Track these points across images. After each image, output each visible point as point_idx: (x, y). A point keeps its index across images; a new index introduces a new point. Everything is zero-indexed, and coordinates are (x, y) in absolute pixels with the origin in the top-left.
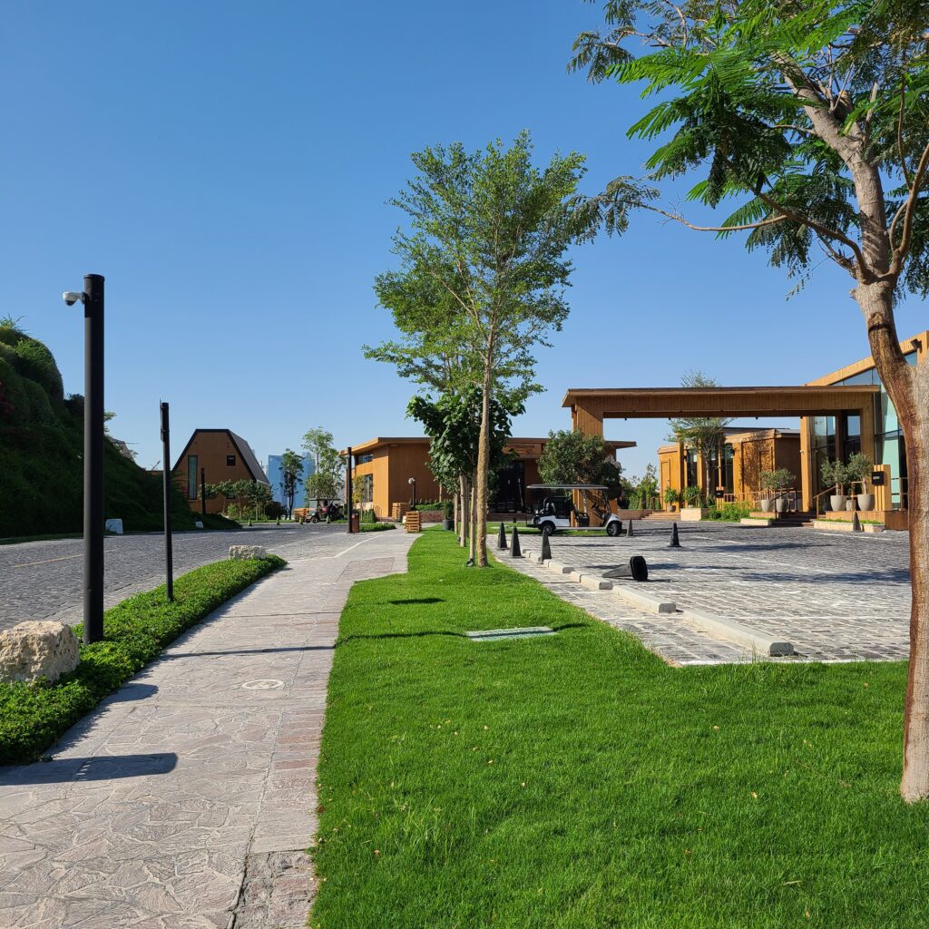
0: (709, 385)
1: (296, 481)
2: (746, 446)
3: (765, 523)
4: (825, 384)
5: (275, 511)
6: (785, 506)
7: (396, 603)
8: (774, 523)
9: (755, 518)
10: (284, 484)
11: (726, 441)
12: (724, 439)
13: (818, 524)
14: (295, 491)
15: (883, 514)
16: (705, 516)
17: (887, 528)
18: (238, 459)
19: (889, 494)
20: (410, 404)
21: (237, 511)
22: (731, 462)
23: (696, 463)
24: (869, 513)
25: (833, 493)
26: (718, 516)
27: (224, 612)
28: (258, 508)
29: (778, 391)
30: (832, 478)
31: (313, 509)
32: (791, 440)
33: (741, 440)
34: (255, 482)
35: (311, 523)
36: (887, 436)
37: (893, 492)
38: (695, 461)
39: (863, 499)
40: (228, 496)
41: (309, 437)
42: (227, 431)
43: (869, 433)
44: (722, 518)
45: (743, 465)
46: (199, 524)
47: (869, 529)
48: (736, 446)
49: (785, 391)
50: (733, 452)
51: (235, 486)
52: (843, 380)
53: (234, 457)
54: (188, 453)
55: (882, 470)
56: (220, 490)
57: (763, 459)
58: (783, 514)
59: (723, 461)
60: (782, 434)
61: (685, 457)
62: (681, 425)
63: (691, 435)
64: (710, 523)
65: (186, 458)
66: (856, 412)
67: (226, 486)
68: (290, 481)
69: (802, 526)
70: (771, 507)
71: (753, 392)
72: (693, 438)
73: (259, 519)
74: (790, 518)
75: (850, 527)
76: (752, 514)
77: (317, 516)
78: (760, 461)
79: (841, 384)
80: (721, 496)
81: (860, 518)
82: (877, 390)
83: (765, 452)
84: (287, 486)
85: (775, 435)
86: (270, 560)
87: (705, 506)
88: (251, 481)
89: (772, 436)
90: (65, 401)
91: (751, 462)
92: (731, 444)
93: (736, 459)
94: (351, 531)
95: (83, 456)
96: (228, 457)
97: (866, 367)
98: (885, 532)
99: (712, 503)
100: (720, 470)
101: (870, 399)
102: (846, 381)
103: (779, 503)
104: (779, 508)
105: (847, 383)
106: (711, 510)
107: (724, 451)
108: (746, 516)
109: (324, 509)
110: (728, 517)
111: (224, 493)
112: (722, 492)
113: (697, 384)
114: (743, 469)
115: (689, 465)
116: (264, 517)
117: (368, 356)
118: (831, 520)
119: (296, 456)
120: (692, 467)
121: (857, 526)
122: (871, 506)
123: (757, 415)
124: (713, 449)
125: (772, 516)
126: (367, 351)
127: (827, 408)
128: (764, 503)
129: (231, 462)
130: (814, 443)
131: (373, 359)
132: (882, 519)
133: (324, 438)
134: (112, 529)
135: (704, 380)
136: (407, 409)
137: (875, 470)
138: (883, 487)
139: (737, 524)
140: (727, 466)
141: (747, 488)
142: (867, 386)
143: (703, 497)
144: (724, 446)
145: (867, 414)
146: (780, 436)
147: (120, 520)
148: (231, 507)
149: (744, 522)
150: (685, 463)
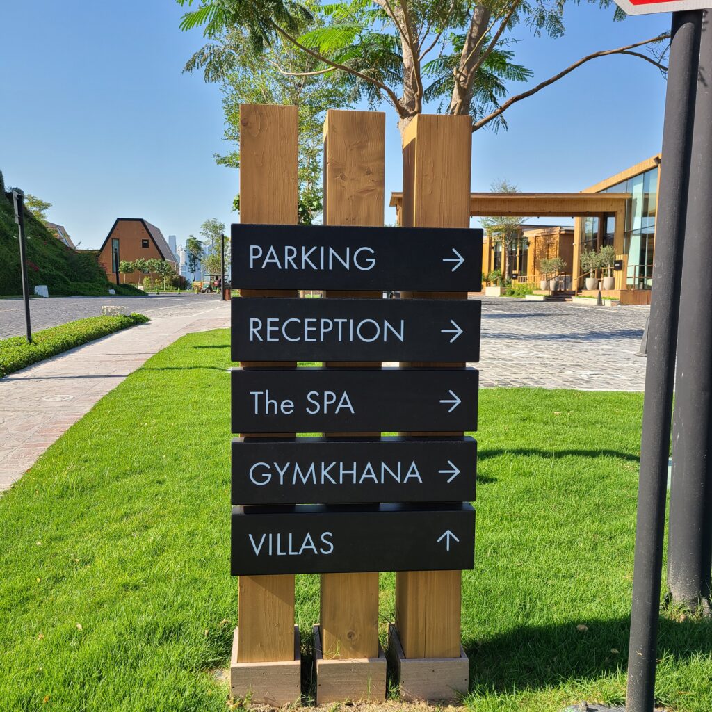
0: (512, 191)
1: (197, 261)
2: (538, 239)
3: (541, 298)
4: (593, 191)
5: (180, 284)
6: (557, 285)
7: (196, 348)
8: (548, 299)
9: (536, 295)
10: (188, 263)
11: (524, 236)
12: (523, 234)
13: (575, 300)
14: (197, 268)
15: (619, 293)
16: (503, 293)
17: (621, 303)
18: (151, 243)
19: (625, 277)
20: (235, 201)
21: (151, 283)
22: (526, 252)
23: (501, 252)
24: (611, 291)
25: (588, 276)
26: (513, 293)
27: (73, 352)
28: (167, 280)
29: (553, 196)
30: (588, 264)
31: (207, 282)
32: (568, 235)
33: (535, 235)
34: (164, 260)
35: (206, 293)
36: (634, 233)
37: (628, 276)
38: (500, 250)
39: (606, 281)
40: (143, 271)
41: (206, 226)
42: (141, 220)
43: (621, 231)
44: (515, 294)
45: (535, 254)
46: (112, 292)
47: (608, 303)
48: (531, 240)
49: (559, 197)
50: (528, 244)
51: (147, 263)
52: (607, 188)
53: (148, 241)
54: (111, 237)
55: (622, 259)
56: (136, 267)
57: (550, 250)
58: (555, 292)
59: (521, 252)
60: (565, 230)
61: (493, 248)
62: (489, 222)
63: (496, 231)
64: (507, 298)
65: (110, 240)
66: (613, 214)
67: (141, 263)
68: (193, 260)
69: (565, 301)
70: (547, 287)
71: (534, 197)
72: (497, 233)
73: (166, 289)
74: (559, 295)
75: (594, 302)
76: (534, 292)
77: (210, 288)
78: (548, 251)
79: (605, 192)
80: (516, 278)
81: (602, 296)
82: (630, 197)
83: (552, 245)
84: (191, 265)
85: (560, 231)
86: (133, 317)
87: (504, 286)
88: (160, 260)
89: (558, 232)
90: (6, 193)
91: (541, 252)
92: (527, 238)
93: (530, 250)
94: (224, 299)
95: (18, 236)
96: (143, 240)
97: (623, 179)
98: (619, 306)
99: (509, 283)
100: (518, 258)
101: (624, 204)
102: (608, 190)
103: (552, 284)
104: (552, 287)
105: (610, 191)
106: (508, 288)
107: (521, 243)
108: (530, 293)
109: (216, 283)
110: (519, 294)
111: (139, 269)
112: (517, 275)
113: (503, 189)
114: (535, 258)
115: (496, 253)
116: (171, 288)
117: (219, 162)
118: (584, 297)
119: (198, 241)
120: (497, 255)
121: (600, 302)
122: (612, 287)
123: (538, 215)
124: (514, 241)
125: (547, 293)
126: (217, 158)
127: (593, 210)
128: (543, 284)
129: (145, 245)
130: (584, 238)
131: (223, 165)
132: (618, 297)
133: (217, 227)
134: (39, 294)
135: (508, 187)
136: (233, 205)
137: (617, 259)
138: (621, 272)
139: (523, 299)
140: (524, 256)
141: (537, 272)
142: (622, 194)
143: (502, 279)
144: (522, 239)
145: (620, 216)
146: (563, 232)
147: (46, 287)
148: (146, 279)
149: (528, 297)
150: (493, 252)
